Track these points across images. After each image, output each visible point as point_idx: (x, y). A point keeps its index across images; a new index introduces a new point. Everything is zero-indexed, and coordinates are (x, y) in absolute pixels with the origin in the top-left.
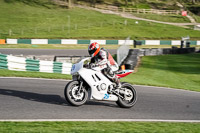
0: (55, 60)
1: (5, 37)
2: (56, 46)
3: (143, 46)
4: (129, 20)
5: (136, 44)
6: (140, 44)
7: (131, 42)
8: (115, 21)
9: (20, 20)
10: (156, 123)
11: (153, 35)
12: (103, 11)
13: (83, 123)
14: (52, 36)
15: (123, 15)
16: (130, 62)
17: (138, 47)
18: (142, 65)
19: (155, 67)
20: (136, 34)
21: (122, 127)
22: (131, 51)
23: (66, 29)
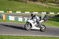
0: (23, 18)
1: (9, 10)
2: (23, 13)
3: (49, 14)
4: (45, 6)
5: (47, 13)
6: (48, 13)
7: (46, 13)
8: (41, 7)
9: (13, 6)
10: (53, 37)
11: (52, 11)
12: (37, 4)
13: (31, 36)
14: (22, 11)
15: (43, 5)
16: (45, 19)
17: (48, 15)
18: (49, 20)
19: (52, 20)
20: (47, 11)
21: (43, 38)
22: (45, 15)
23: (26, 9)
